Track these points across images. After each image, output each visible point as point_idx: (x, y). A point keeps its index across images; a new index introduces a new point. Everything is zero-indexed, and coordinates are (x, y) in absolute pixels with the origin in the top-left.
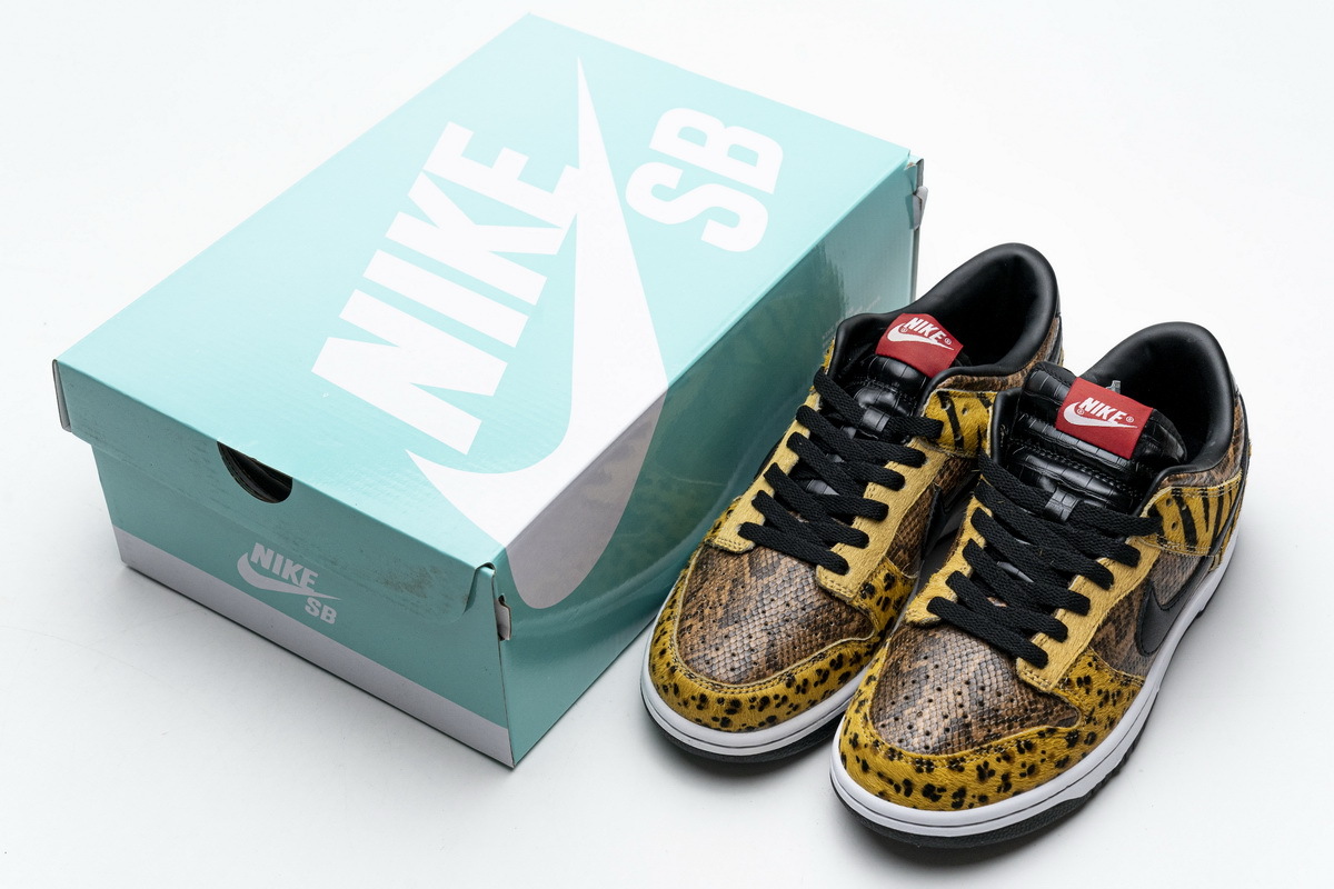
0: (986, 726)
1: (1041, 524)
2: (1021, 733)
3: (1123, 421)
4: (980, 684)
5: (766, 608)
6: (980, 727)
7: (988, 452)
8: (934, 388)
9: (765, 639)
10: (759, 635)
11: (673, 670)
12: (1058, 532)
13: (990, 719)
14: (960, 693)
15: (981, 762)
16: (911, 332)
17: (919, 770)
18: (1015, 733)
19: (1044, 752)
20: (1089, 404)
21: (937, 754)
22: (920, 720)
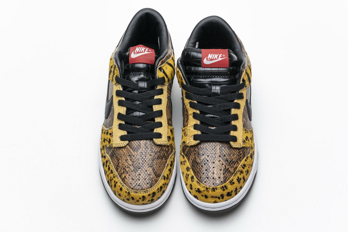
0: (232, 167)
1: (212, 98)
2: (241, 163)
3: (222, 57)
4: (223, 155)
5: (145, 160)
6: (231, 168)
7: (185, 83)
8: (157, 67)
9: (151, 169)
10: (148, 169)
11: (129, 193)
12: (219, 98)
13: (232, 164)
14: (220, 161)
15: (237, 178)
16: (138, 53)
17: (224, 190)
18: (240, 164)
19: (248, 165)
20: (210, 56)
21: (226, 182)
22: (215, 175)
